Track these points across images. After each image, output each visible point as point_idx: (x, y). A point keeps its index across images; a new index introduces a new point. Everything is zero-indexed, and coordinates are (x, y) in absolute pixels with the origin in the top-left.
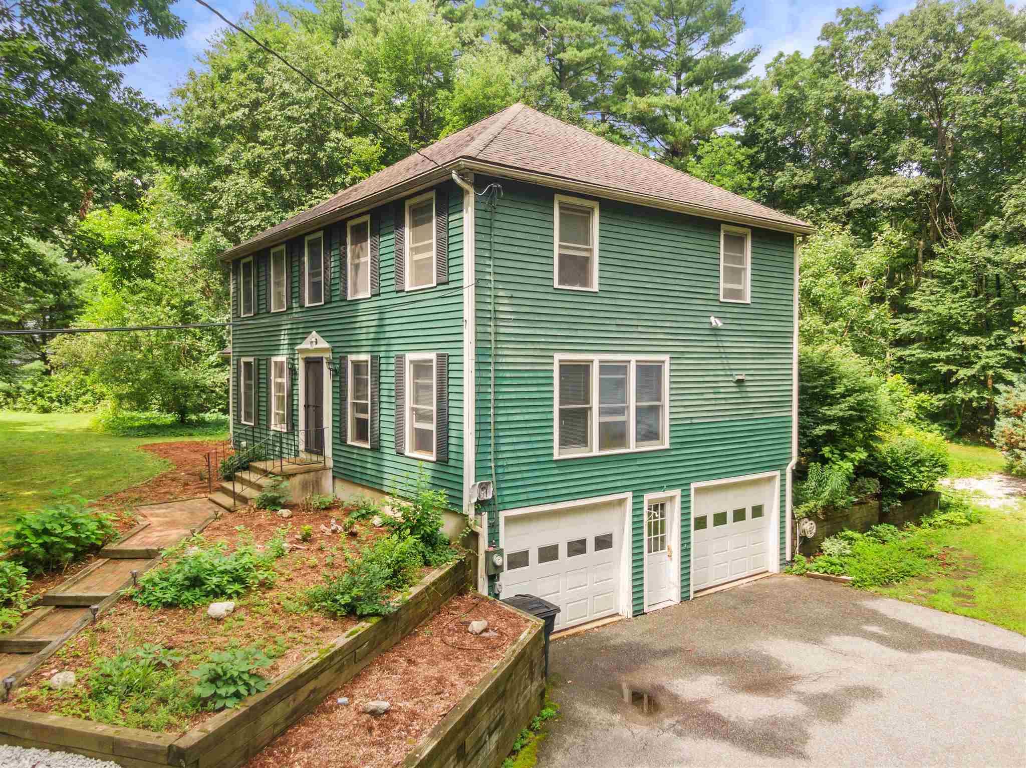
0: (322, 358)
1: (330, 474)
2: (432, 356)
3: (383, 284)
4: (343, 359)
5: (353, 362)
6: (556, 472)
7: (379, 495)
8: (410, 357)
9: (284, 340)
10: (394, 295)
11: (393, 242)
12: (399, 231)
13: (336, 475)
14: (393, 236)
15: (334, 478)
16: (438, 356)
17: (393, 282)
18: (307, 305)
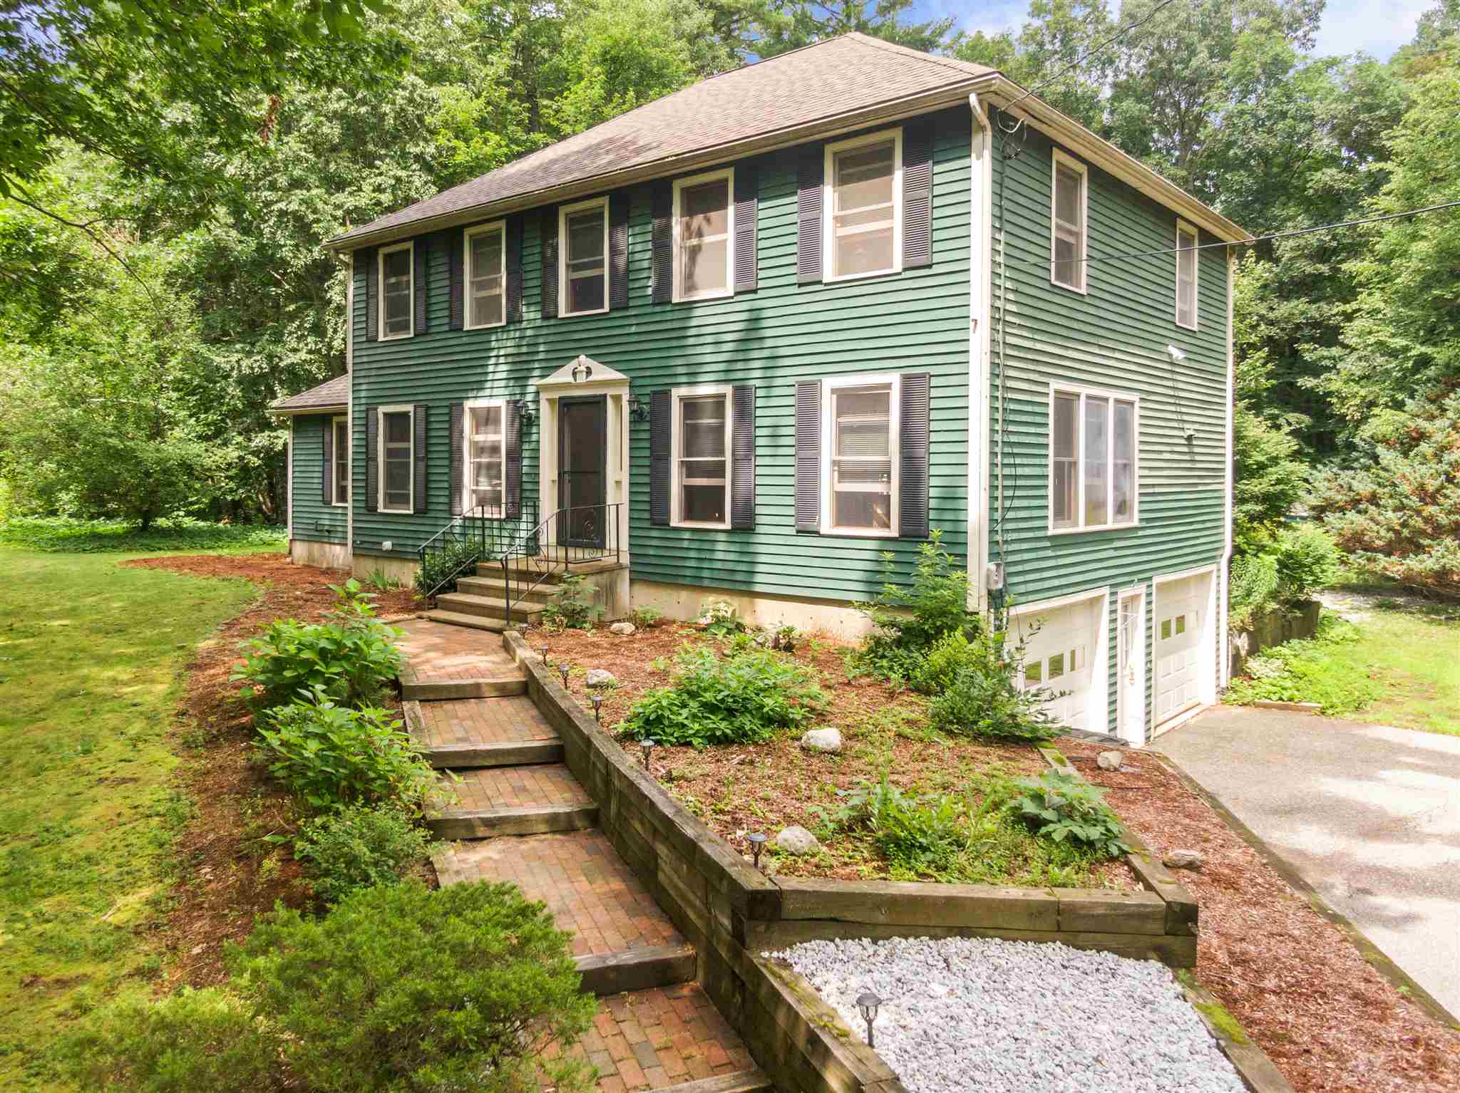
0: (605, 396)
1: (626, 574)
2: (894, 379)
3: (762, 274)
4: (662, 398)
5: (682, 399)
6: (1050, 553)
7: (745, 600)
8: (829, 383)
9: (499, 371)
10: (795, 290)
11: (795, 208)
12: (812, 191)
13: (634, 576)
14: (795, 199)
15: (632, 581)
16: (906, 378)
17: (793, 269)
18: (562, 313)
